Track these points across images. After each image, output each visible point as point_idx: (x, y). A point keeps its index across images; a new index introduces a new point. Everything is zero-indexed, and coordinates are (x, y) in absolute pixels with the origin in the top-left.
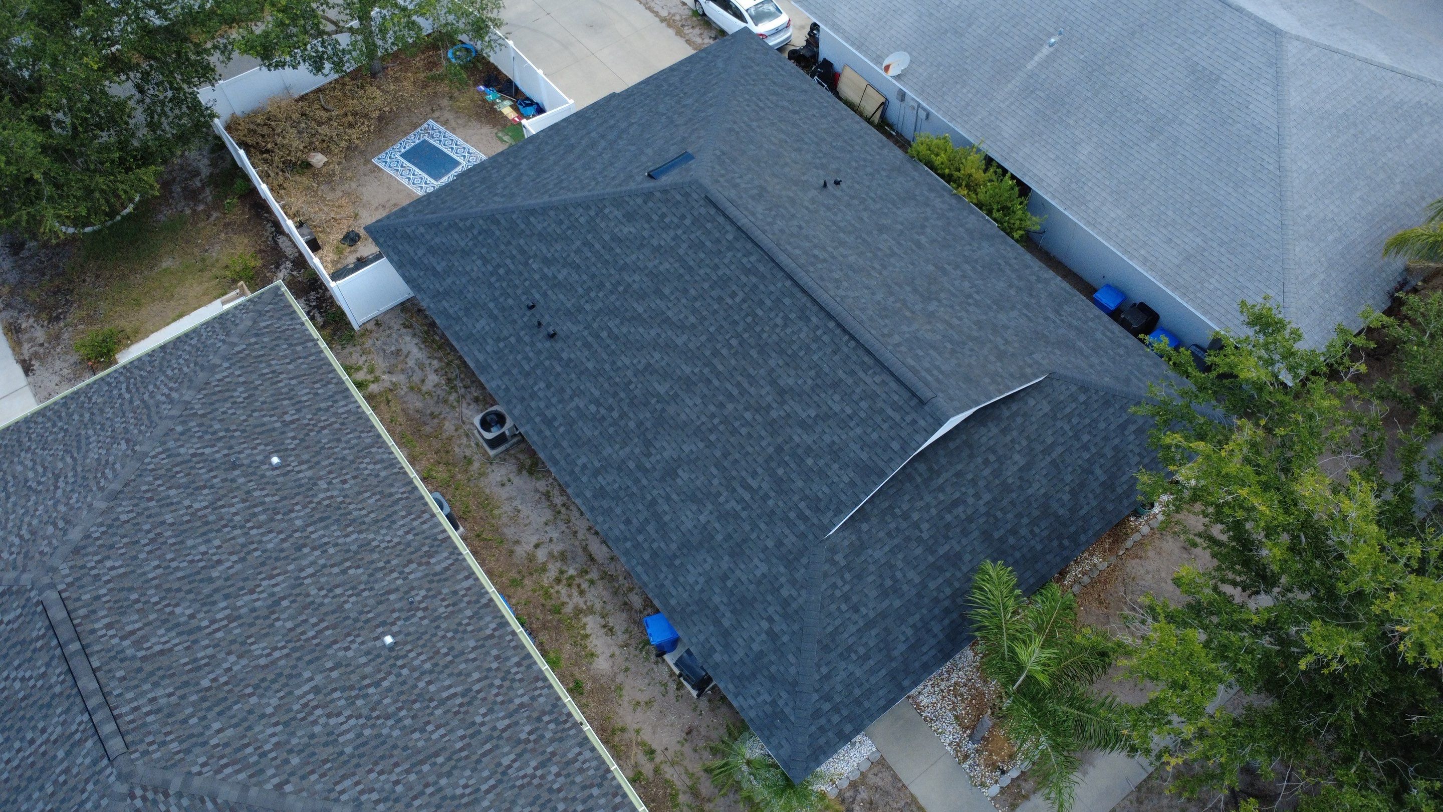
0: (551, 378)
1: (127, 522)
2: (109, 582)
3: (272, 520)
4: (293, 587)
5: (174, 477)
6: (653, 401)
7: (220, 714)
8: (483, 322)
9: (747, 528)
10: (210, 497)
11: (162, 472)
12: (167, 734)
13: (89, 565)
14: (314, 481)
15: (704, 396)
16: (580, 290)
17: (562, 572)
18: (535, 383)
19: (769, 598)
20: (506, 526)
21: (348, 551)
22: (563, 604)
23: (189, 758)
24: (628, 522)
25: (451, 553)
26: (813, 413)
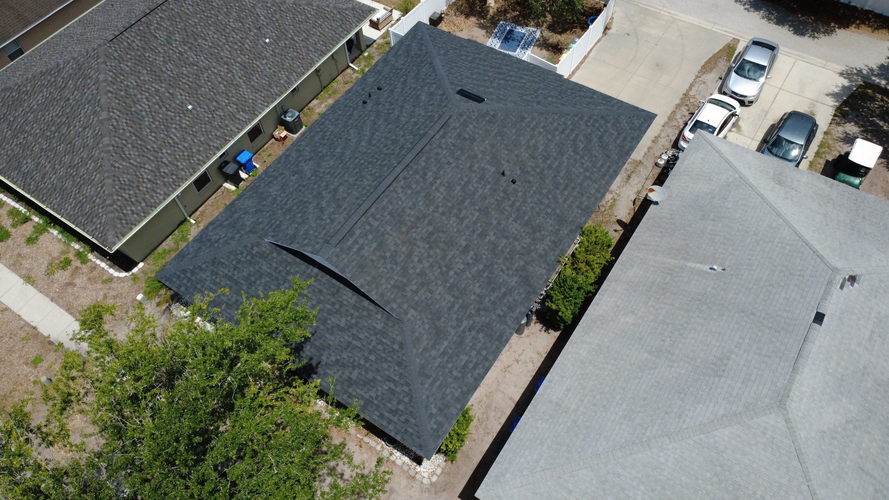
2: (181, 10)
3: (236, 50)
7: (135, 63)
12: (121, 51)
14: (264, 58)
21: (232, 81)
23: (113, 61)
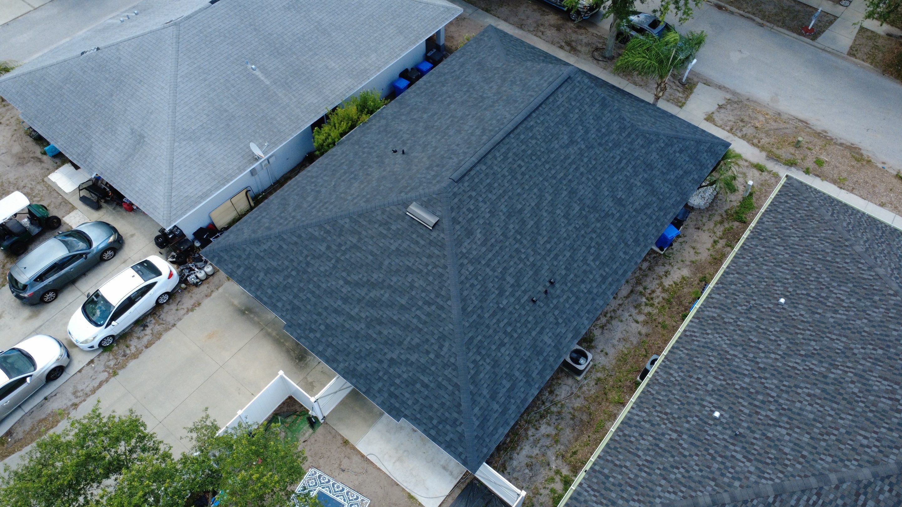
0: (579, 280)
1: (830, 455)
3: (757, 392)
4: (790, 356)
5: (776, 458)
6: (584, 213)
8: (546, 339)
9: (639, 162)
10: (772, 430)
11: (779, 467)
13: (876, 450)
15: (578, 184)
16: (521, 266)
17: (646, 305)
18: (583, 291)
19: (666, 152)
20: (632, 344)
21: (744, 349)
22: (663, 299)
24: (648, 225)
25: (703, 311)
26: (580, 127)
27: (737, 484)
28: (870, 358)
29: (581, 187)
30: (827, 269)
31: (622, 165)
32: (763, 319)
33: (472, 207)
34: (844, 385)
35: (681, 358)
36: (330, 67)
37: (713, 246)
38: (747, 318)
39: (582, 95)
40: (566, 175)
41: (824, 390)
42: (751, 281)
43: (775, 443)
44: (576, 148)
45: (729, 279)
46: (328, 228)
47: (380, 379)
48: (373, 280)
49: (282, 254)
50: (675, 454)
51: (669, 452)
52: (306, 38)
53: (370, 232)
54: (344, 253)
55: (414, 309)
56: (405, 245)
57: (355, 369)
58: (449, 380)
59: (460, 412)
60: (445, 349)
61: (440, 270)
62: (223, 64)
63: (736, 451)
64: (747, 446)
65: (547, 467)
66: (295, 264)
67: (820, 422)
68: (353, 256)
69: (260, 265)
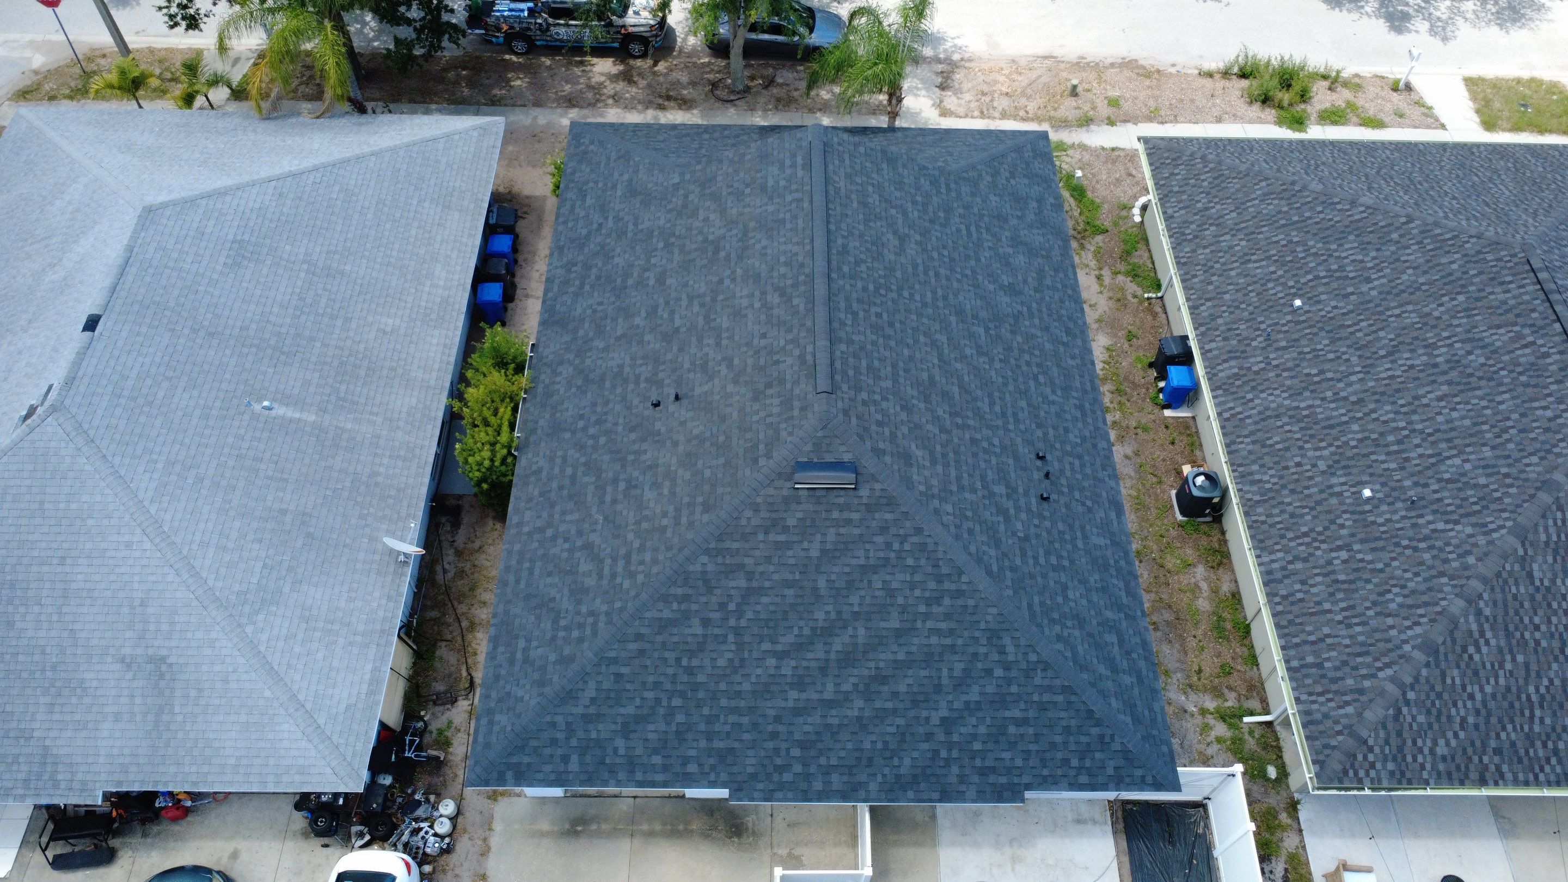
0: (1061, 431)
1: (1531, 454)
3: (1382, 434)
4: (1371, 365)
8: (1096, 540)
11: (1495, 507)
12: (1494, 266)
14: (1330, 472)
25: (1215, 375)
27: (1471, 560)
28: (1459, 312)
29: (961, 298)
30: (1308, 232)
31: (975, 235)
32: (1295, 340)
33: (879, 417)
34: (1464, 362)
35: (1250, 452)
36: (388, 329)
37: (1101, 285)
38: (1278, 349)
39: (858, 161)
40: (934, 293)
41: (1450, 383)
42: (1233, 301)
43: (1459, 481)
44: (913, 246)
45: (1205, 314)
46: (680, 591)
47: (948, 762)
48: (820, 624)
49: (628, 686)
50: (1365, 576)
51: (1360, 579)
52: (309, 301)
53: (757, 553)
54: (740, 613)
55: (919, 624)
56: (831, 536)
57: (898, 777)
58: (1050, 689)
59: (1098, 723)
60: (1010, 649)
61: (915, 539)
62: (207, 432)
63: (1429, 523)
64: (1435, 507)
65: (1187, 716)
66: (668, 686)
67: (1483, 423)
68: (759, 608)
69: (603, 730)
